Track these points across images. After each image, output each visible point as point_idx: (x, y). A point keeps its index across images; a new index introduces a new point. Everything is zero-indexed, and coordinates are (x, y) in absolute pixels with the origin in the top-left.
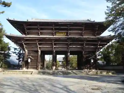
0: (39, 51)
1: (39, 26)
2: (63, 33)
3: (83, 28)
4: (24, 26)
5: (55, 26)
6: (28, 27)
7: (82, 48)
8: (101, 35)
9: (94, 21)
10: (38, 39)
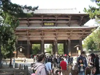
2: (51, 24)
3: (70, 18)
5: (43, 17)
10: (28, 31)
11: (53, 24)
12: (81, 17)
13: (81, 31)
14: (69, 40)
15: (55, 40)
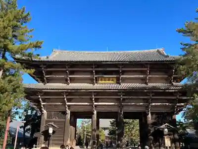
0: (68, 112)
1: (69, 68)
2: (111, 79)
4: (41, 68)
5: (95, 68)
6: (49, 69)
10: (66, 92)
11: (115, 80)
13: (171, 94)
15: (119, 111)
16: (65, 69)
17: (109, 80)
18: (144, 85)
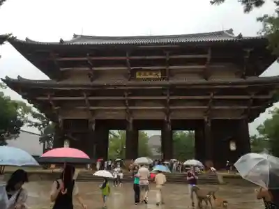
1: (90, 55)
2: (154, 73)
3: (208, 56)
5: (130, 55)
7: (205, 112)
8: (262, 75)
9: (240, 36)
11: (160, 74)
12: (245, 50)
14: (206, 120)
15: (166, 119)
16: (85, 58)
17: (151, 74)
18: (203, 81)
